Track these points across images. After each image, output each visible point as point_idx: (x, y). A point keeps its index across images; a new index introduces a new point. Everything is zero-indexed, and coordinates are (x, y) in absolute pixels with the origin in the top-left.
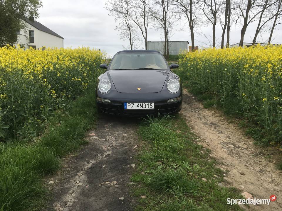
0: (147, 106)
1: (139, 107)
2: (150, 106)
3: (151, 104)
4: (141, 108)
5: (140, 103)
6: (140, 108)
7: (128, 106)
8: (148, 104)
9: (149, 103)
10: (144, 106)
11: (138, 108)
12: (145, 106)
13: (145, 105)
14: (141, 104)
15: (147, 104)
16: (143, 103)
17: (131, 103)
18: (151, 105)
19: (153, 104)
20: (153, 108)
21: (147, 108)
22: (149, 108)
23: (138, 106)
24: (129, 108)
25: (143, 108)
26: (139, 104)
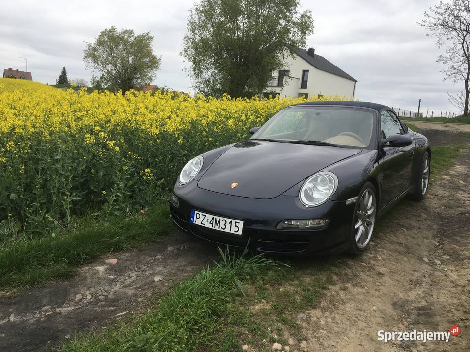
0: (228, 225)
1: (213, 224)
2: (235, 227)
3: (236, 222)
4: (217, 228)
5: (215, 217)
6: (214, 228)
7: (197, 218)
8: (231, 223)
9: (234, 221)
10: (222, 225)
11: (210, 226)
12: (225, 225)
13: (224, 222)
14: (218, 218)
15: (228, 220)
16: (222, 218)
17: (201, 213)
18: (237, 224)
19: (241, 224)
20: (240, 233)
21: (227, 230)
22: (232, 232)
23: (212, 222)
24: (197, 223)
25: (221, 229)
26: (213, 219)
